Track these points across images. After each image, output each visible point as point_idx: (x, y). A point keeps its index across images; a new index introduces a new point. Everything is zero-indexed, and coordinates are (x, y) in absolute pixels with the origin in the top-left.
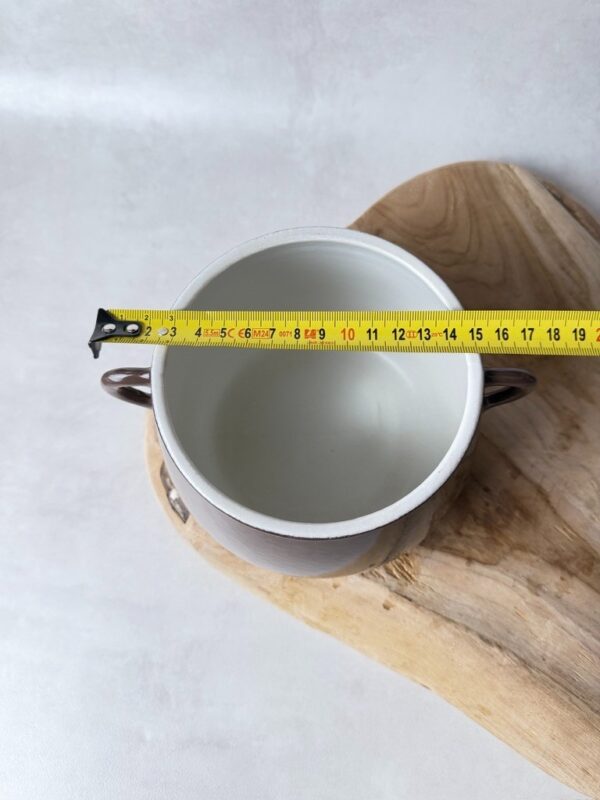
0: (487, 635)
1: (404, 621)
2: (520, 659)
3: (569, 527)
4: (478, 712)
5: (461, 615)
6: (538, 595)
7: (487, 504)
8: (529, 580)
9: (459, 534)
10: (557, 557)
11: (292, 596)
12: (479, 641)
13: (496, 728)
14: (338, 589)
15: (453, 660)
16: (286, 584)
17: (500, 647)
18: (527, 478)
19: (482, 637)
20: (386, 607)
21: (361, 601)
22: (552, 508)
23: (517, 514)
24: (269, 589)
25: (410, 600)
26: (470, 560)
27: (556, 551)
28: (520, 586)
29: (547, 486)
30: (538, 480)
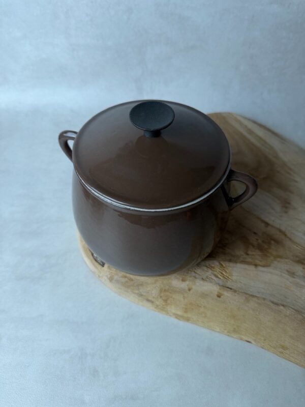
0: (275, 301)
1: (230, 303)
2: (295, 310)
3: (299, 244)
4: (281, 350)
5: (259, 292)
6: (294, 278)
7: (257, 240)
8: (287, 271)
9: (248, 254)
10: (297, 259)
11: (166, 301)
12: (271, 304)
13: (293, 357)
14: (191, 291)
15: (260, 320)
16: (162, 294)
17: (283, 306)
18: (273, 226)
19: (273, 302)
20: (219, 296)
21: (204, 296)
22: (288, 237)
23: (273, 242)
24: (153, 300)
25: (231, 289)
26: (256, 265)
27: (297, 256)
28: (284, 275)
29: (283, 229)
30: (278, 226)
